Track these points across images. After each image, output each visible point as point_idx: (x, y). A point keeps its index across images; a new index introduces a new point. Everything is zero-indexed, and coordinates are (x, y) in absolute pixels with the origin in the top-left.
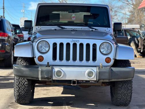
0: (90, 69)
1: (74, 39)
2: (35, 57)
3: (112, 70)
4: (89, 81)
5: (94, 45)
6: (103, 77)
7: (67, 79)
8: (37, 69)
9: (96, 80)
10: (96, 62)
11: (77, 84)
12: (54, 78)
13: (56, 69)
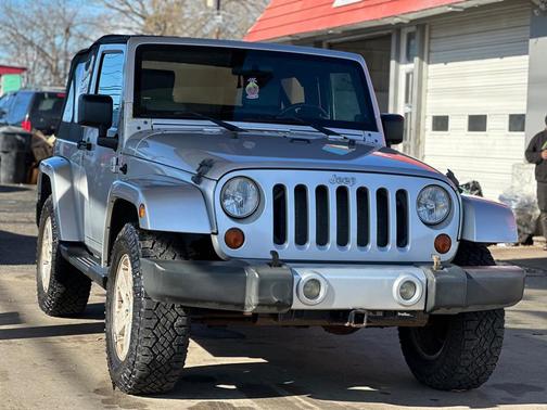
0: (406, 273)
1: (338, 174)
2: (217, 234)
3: (468, 276)
4: (396, 312)
5: (402, 195)
6: (448, 300)
7: (337, 305)
8: (242, 275)
9: (423, 308)
10: (408, 247)
11: (368, 322)
12: (297, 305)
13: (305, 275)
